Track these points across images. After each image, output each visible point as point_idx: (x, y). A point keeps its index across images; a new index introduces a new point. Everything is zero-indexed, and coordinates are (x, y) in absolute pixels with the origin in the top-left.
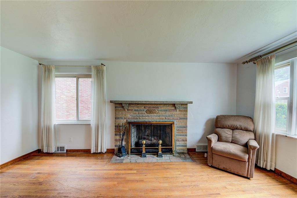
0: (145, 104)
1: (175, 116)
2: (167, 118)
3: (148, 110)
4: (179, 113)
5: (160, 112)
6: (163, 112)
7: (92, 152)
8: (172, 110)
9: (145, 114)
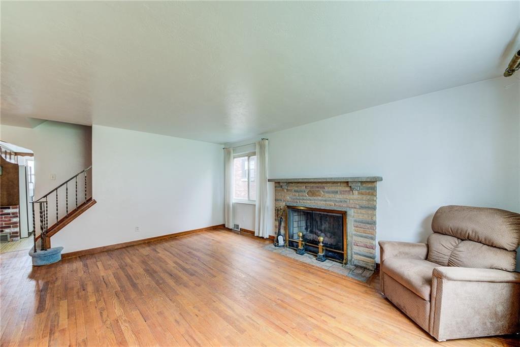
0: (307, 182)
1: (351, 201)
2: (337, 204)
3: (310, 191)
4: (358, 198)
5: (327, 195)
6: (331, 195)
7: (256, 235)
8: (346, 191)
9: (306, 196)
